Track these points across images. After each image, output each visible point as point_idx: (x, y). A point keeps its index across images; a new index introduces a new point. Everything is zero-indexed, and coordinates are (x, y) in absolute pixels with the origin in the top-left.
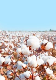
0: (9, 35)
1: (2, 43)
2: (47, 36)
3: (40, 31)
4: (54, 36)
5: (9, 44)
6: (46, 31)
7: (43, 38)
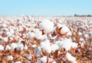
0: (31, 20)
1: (23, 28)
2: (71, 21)
3: (64, 17)
4: (78, 21)
5: (31, 29)
6: (70, 16)
7: (67, 23)
